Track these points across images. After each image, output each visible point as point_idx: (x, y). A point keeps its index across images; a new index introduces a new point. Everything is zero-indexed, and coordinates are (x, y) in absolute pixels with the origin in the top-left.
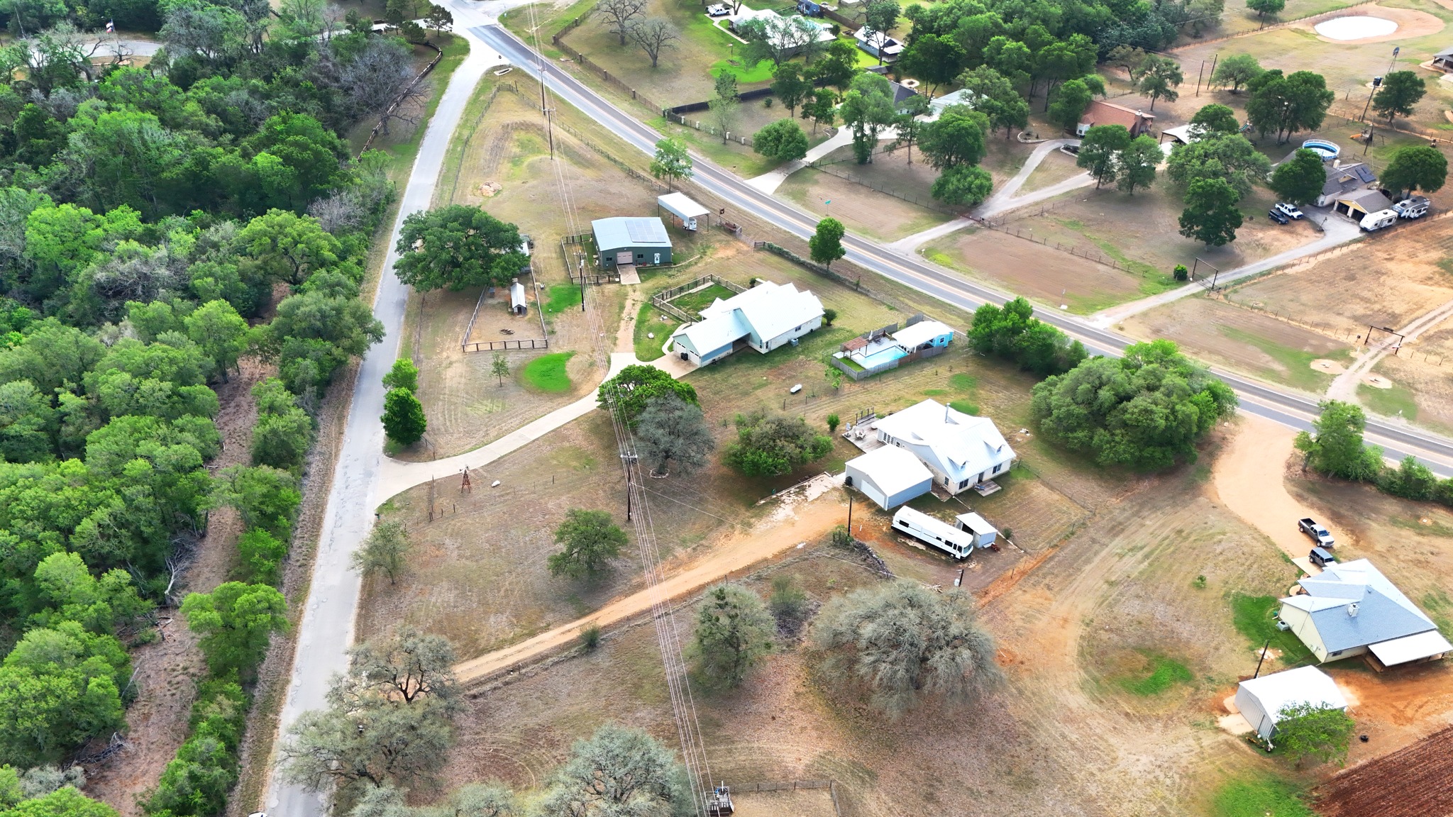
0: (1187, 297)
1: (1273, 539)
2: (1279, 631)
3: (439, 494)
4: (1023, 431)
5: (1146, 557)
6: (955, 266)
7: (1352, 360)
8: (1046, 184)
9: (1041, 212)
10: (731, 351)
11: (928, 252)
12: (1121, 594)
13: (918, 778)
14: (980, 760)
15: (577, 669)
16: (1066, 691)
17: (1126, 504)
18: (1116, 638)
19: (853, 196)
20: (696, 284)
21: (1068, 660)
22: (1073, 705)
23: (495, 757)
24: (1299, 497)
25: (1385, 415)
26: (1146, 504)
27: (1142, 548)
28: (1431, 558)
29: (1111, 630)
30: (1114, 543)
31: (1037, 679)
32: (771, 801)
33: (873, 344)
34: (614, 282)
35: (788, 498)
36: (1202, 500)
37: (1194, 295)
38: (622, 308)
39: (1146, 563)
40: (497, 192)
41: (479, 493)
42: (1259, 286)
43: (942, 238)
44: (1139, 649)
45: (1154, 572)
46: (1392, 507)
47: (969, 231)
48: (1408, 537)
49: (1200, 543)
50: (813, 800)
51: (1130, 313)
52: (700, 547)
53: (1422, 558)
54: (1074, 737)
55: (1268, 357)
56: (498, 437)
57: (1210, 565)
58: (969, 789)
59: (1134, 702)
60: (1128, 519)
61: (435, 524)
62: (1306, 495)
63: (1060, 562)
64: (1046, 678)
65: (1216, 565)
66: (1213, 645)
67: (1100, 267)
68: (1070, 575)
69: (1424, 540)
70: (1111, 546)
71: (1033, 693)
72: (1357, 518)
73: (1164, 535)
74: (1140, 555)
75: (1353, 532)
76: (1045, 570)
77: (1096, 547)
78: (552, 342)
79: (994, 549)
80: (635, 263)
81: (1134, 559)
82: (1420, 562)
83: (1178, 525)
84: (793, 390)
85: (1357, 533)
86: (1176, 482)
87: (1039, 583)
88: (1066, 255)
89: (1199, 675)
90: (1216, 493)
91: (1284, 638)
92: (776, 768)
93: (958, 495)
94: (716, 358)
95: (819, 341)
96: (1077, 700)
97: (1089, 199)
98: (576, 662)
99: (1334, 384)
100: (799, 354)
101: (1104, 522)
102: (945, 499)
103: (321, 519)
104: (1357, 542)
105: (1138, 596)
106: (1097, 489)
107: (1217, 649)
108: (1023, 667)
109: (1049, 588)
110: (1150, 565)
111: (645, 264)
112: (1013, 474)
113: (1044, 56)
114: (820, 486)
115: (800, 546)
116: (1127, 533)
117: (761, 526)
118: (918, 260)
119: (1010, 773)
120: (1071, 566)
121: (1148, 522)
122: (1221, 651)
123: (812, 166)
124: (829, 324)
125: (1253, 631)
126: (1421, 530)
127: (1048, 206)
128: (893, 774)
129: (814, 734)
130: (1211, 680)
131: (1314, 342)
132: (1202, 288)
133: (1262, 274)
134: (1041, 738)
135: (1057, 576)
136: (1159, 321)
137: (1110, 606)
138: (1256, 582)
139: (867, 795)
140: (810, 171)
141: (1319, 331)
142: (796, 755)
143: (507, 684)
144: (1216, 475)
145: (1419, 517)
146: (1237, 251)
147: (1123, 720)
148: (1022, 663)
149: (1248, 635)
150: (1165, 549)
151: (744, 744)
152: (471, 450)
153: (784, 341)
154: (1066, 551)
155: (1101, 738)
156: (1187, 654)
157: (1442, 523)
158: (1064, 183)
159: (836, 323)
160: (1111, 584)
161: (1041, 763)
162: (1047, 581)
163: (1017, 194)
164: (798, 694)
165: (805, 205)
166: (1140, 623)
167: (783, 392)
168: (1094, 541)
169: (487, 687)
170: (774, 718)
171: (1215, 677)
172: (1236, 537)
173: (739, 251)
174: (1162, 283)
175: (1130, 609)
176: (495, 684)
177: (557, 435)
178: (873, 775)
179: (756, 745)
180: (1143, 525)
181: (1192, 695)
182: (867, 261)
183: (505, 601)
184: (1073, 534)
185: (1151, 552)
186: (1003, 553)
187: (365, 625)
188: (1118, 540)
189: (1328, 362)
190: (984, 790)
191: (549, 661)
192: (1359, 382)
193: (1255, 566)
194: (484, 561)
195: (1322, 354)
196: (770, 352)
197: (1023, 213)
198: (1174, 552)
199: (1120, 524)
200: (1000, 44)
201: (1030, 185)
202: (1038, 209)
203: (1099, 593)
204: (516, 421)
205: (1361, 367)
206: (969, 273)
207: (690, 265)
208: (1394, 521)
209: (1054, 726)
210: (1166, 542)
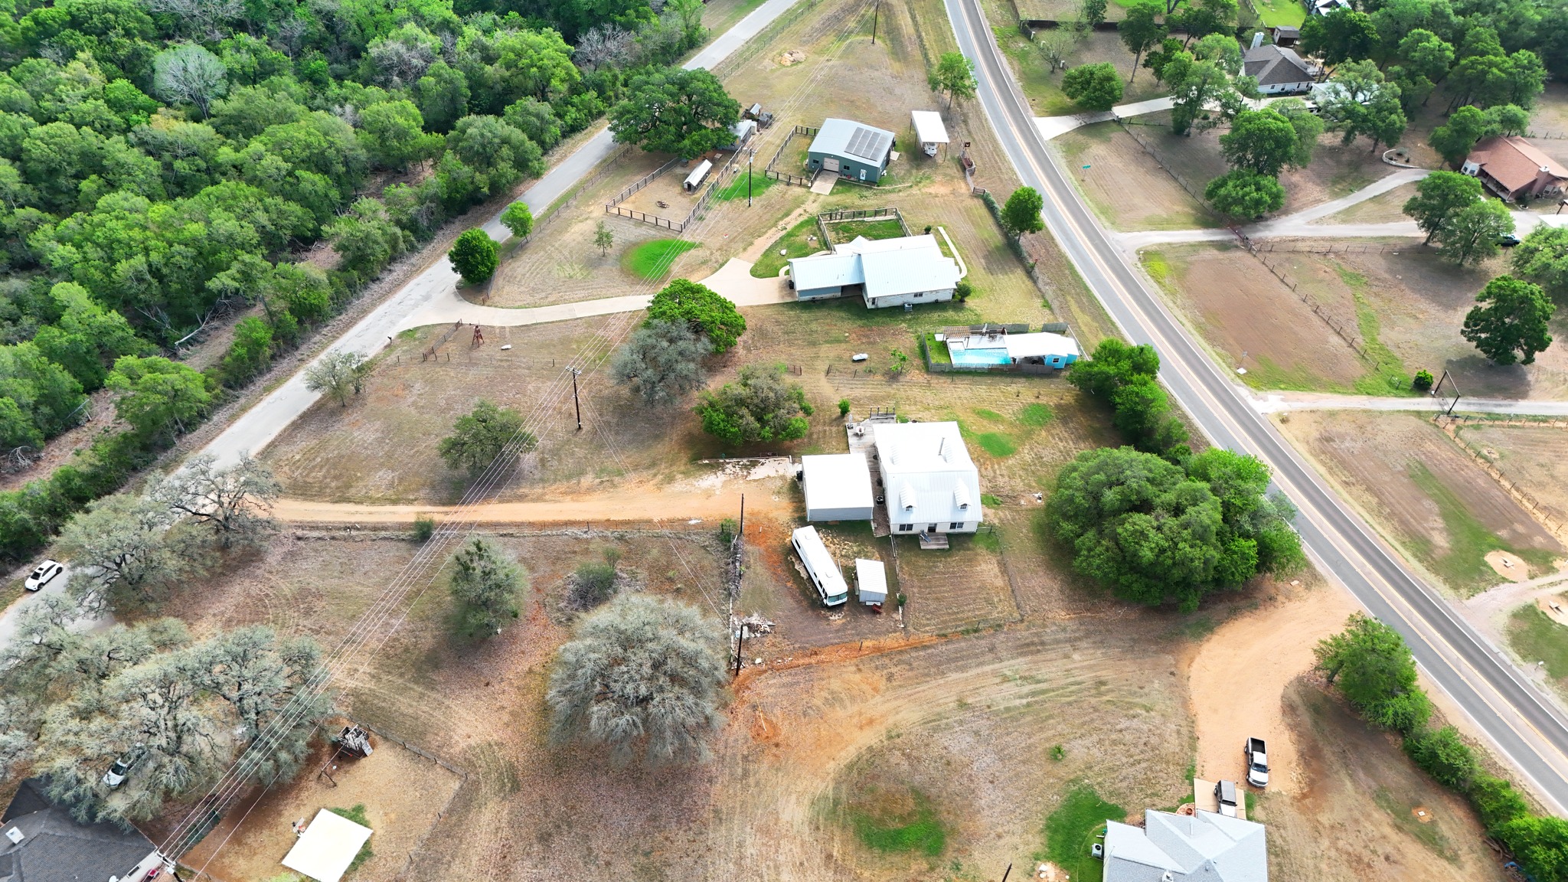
0: (1405, 411)
1: (1201, 745)
2: (1088, 852)
3: (455, 338)
4: (1039, 494)
5: (1033, 694)
6: (1167, 281)
7: (1551, 570)
8: (1369, 219)
9: (1328, 251)
10: (839, 294)
11: (1147, 256)
12: (961, 723)
13: (553, 813)
14: (631, 826)
15: (393, 551)
16: (794, 797)
17: (1072, 626)
18: (905, 766)
19: (1133, 168)
20: (876, 213)
21: (831, 766)
22: (785, 817)
23: (261, 600)
24: (1289, 709)
25: (1524, 657)
26: (1098, 634)
27: (1039, 682)
28: (1380, 864)
29: (908, 757)
30: (1012, 662)
31: (778, 770)
32: (407, 763)
33: (986, 338)
34: (806, 186)
35: (731, 467)
36: (1169, 659)
37: (1418, 414)
38: (787, 215)
39: (1024, 701)
40: (795, 62)
41: (485, 351)
42: (1516, 432)
43: (1182, 245)
44: (916, 792)
45: (1023, 715)
46: (1397, 775)
47: (1222, 246)
48: (1380, 823)
49: (1110, 707)
50: (440, 783)
51: (1314, 407)
52: (609, 479)
53: (1366, 856)
54: (750, 851)
55: (1440, 523)
56: (553, 303)
57: (1095, 738)
58: (589, 849)
59: (851, 847)
60: (1057, 642)
61: (425, 365)
62: (1302, 710)
63: (931, 656)
64: (788, 773)
65: (1100, 741)
66: (1000, 830)
67: (1335, 340)
68: (928, 675)
69: (1394, 836)
70: (1006, 663)
71: (757, 784)
72: (1336, 766)
73: (1079, 679)
74: (1027, 689)
75: (1312, 783)
76: (906, 657)
77: (989, 656)
78: (691, 227)
79: (875, 610)
80: (840, 172)
81: (1017, 690)
82: (1359, 860)
83: (1106, 674)
84: (856, 357)
85: (1315, 787)
86: (1158, 625)
87: (884, 667)
88: (1307, 311)
89: (950, 855)
90: (1192, 660)
91: (1087, 864)
92: (442, 734)
93: (896, 536)
94: (818, 297)
95: (935, 316)
96: (794, 812)
97: (1402, 253)
98: (402, 545)
99: (1492, 591)
100: (904, 321)
101: (1026, 634)
102: (881, 534)
103: (355, 323)
104: (1304, 796)
105: (977, 733)
106: (1055, 593)
107: (999, 836)
108: (774, 750)
109: (890, 678)
110: (1028, 705)
111: (851, 176)
112: (976, 538)
113: (1465, 68)
114: (774, 469)
115: (692, 522)
116: (1039, 657)
117: (680, 485)
118: (1129, 261)
119: (647, 854)
120: (940, 663)
121: (1076, 656)
122: (1002, 842)
123: (1119, 122)
124: (962, 301)
125: (1059, 838)
126: (1403, 820)
127: (1340, 247)
128: (535, 796)
129: (506, 718)
130: (957, 867)
131: (1520, 528)
132: (1437, 408)
133: (1535, 418)
134: (716, 836)
135: (912, 669)
136: (1337, 428)
137: (935, 730)
138: (1125, 784)
139: (490, 805)
140: (1114, 126)
141: (1541, 517)
142: (468, 730)
143: (333, 538)
144: (1215, 638)
145: (1418, 805)
146: (1530, 378)
147: (818, 859)
148: (777, 745)
149: (1051, 839)
150: (1062, 696)
151: (439, 696)
152: (519, 308)
153: (898, 302)
154: (950, 647)
155: (776, 867)
156: (961, 825)
157: (1444, 828)
158: (1391, 225)
159: (970, 302)
160: (962, 705)
161: (689, 861)
162: (894, 670)
163: (1320, 221)
164: (530, 671)
165: (1071, 164)
166: (949, 763)
167: (846, 356)
168: (992, 649)
169: (316, 534)
170: (487, 684)
171: (965, 867)
172: (1158, 721)
173: (953, 192)
174: (1390, 384)
175: (957, 743)
176: (323, 533)
177: (603, 320)
178: (516, 787)
179: (447, 702)
180: (1067, 656)
181: (920, 873)
182: (1074, 246)
183: (407, 460)
184: (976, 631)
185: (1043, 692)
186: (879, 620)
187: (289, 435)
188: (1021, 660)
189: (1513, 559)
190: (603, 858)
191: (383, 533)
192: (1530, 601)
193: (1144, 765)
194: (427, 416)
195: (1516, 547)
196: (877, 309)
197: (1302, 246)
198: (1070, 704)
199: (1043, 643)
200: (1421, 38)
201: (1347, 216)
202: (1324, 247)
203: (938, 710)
204: (581, 294)
205: (1552, 584)
206: (1173, 294)
207: (890, 192)
208: (1380, 796)
209: (742, 830)
210: (1073, 688)
